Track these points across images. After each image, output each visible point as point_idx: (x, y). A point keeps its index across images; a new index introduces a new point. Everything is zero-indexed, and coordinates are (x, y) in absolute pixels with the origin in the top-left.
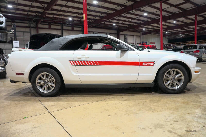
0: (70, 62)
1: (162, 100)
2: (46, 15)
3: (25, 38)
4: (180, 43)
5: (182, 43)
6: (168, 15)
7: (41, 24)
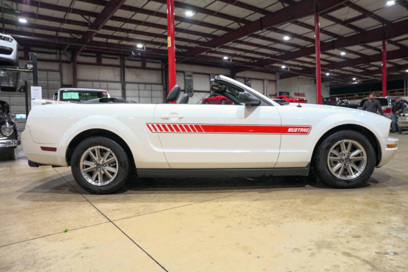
0: (148, 125)
1: (327, 199)
2: (92, 39)
3: (49, 82)
4: (353, 95)
5: (357, 96)
6: (331, 40)
7: (81, 55)
